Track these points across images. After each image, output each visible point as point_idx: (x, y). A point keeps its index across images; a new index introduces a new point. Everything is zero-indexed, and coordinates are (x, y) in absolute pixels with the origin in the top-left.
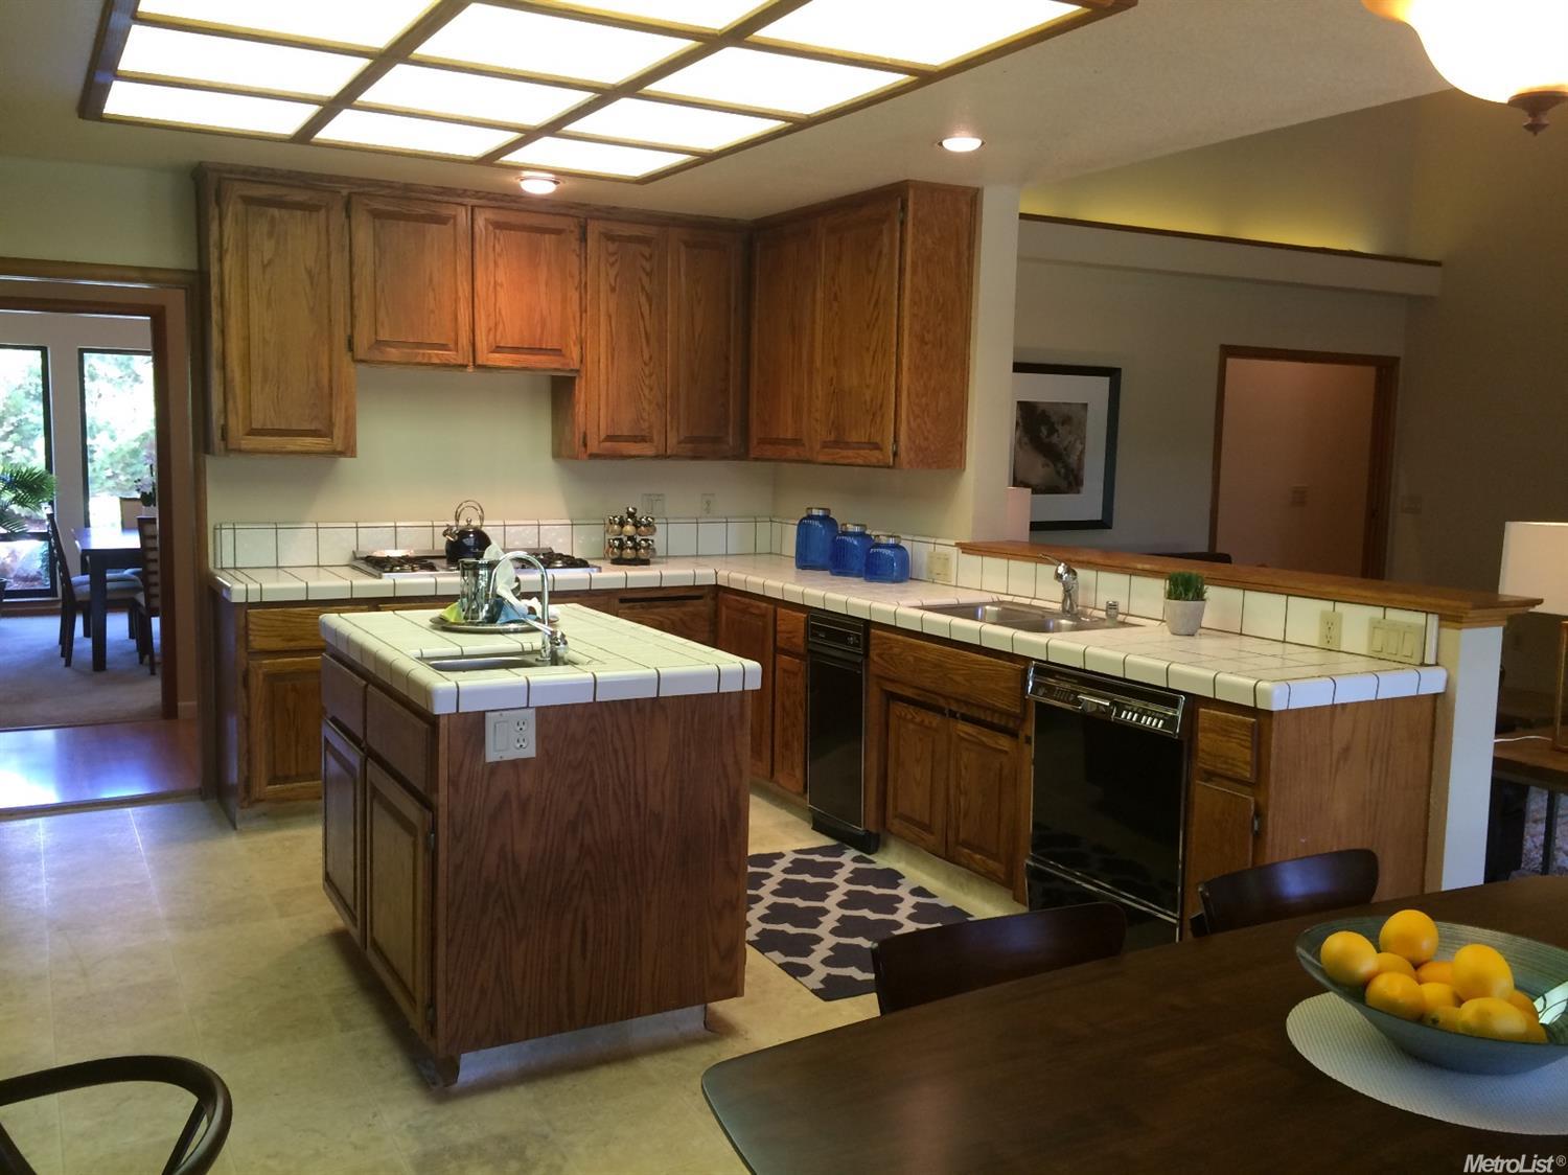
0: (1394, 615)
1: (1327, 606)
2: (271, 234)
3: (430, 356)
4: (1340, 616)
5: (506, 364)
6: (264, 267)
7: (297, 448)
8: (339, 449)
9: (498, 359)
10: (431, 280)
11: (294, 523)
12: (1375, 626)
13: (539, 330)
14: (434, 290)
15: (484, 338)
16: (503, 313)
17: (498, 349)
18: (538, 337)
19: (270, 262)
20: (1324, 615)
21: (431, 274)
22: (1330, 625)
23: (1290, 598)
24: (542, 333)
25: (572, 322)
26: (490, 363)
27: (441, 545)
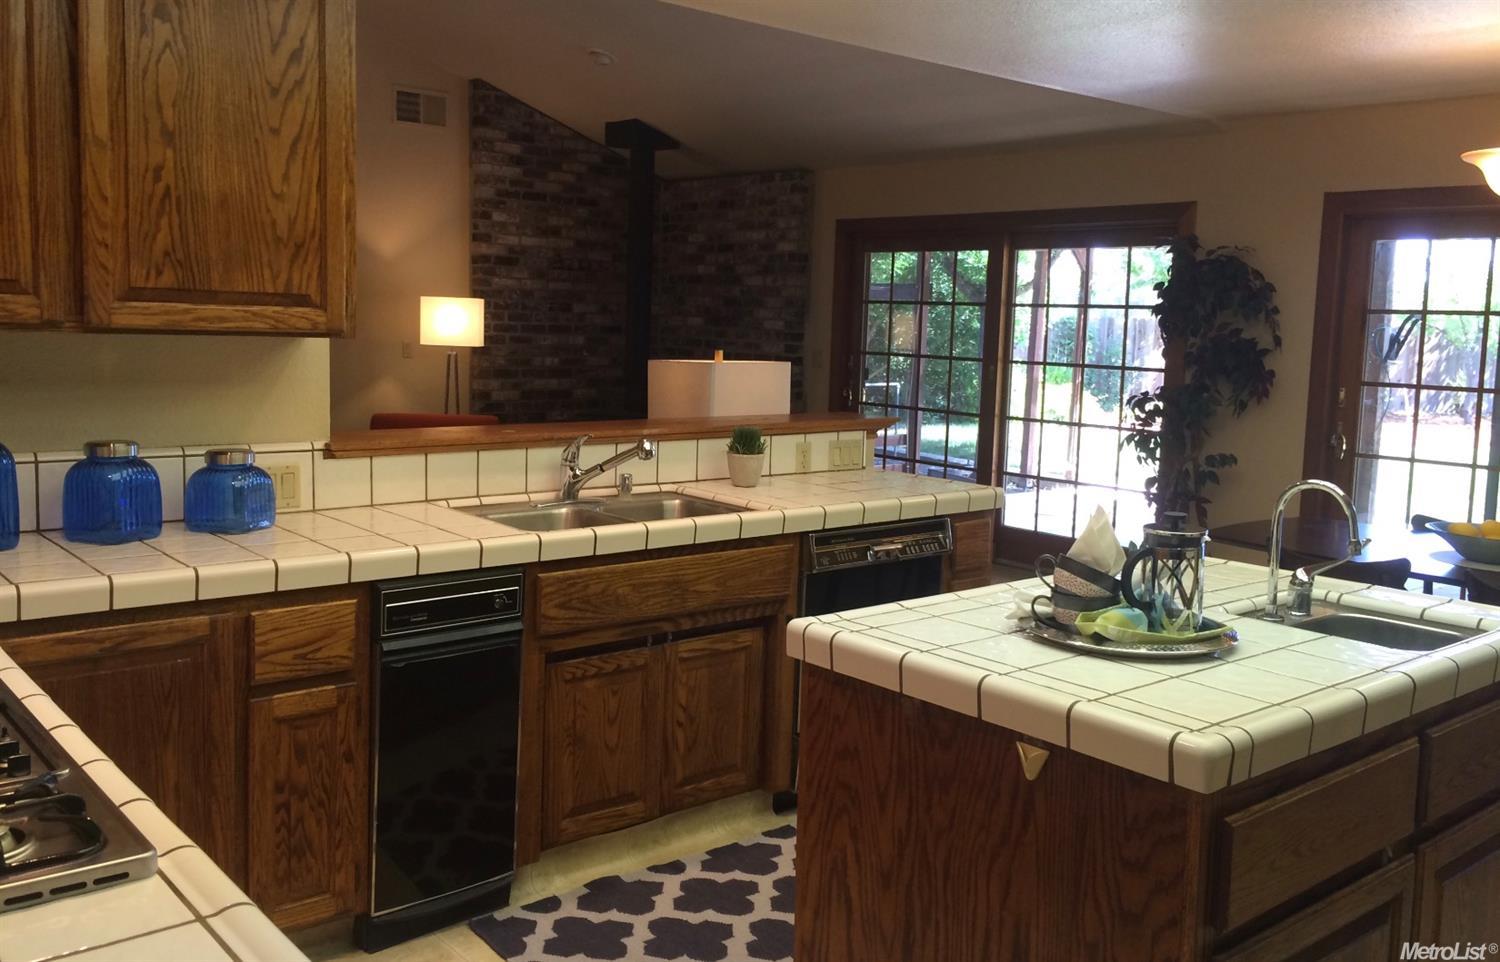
0: (845, 436)
1: (800, 438)
4: (810, 444)
12: (836, 446)
20: (798, 445)
22: (804, 453)
23: (774, 438)
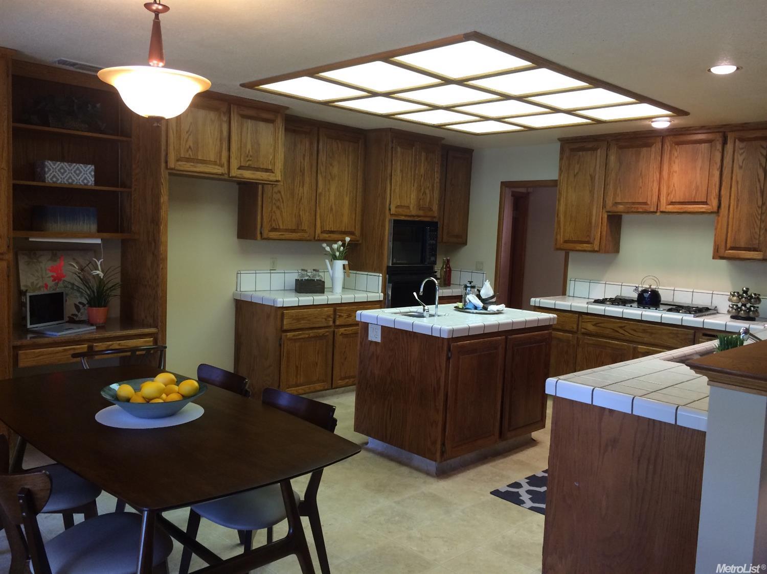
2: (578, 163)
3: (637, 208)
5: (675, 211)
6: (575, 176)
7: (580, 248)
8: (596, 249)
9: (670, 208)
10: (641, 174)
11: (597, 281)
13: (694, 193)
14: (642, 178)
15: (665, 198)
16: (676, 186)
17: (672, 203)
18: (693, 196)
19: (577, 173)
21: (641, 171)
24: (696, 193)
25: (714, 187)
26: (667, 210)
27: (635, 296)
